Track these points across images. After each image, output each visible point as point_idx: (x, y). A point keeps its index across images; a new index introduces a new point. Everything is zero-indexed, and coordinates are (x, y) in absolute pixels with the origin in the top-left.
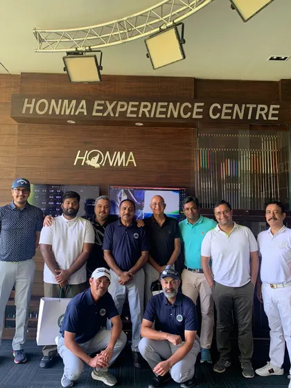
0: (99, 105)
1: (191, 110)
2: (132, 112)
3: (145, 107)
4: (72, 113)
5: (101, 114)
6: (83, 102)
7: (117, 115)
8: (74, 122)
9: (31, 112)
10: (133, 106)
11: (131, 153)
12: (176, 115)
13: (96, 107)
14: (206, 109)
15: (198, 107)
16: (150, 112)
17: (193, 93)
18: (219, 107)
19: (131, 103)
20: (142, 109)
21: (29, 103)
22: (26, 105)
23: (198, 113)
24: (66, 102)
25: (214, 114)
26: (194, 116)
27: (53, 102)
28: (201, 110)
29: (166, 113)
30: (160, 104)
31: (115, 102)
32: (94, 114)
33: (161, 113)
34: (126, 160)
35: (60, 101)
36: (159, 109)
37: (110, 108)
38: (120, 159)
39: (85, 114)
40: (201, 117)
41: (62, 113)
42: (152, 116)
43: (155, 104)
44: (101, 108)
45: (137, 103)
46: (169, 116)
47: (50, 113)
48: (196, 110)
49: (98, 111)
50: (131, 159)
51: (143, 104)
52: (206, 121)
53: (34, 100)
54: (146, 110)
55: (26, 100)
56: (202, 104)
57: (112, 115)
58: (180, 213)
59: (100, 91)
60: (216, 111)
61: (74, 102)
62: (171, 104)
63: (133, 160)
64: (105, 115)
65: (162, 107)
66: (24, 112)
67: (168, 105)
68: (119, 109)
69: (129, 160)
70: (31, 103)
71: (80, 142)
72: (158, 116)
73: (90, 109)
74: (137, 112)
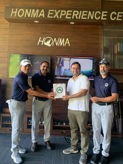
0: (51, 12)
1: (101, 15)
2: (68, 16)
3: (76, 13)
4: (37, 17)
5: (52, 17)
6: (43, 11)
7: (60, 18)
8: (38, 22)
9: (15, 16)
10: (69, 13)
11: (67, 39)
12: (92, 18)
13: (49, 13)
14: (109, 14)
15: (104, 14)
16: (78, 16)
17: (101, 7)
18: (116, 14)
19: (68, 11)
20: (74, 14)
21: (14, 11)
22: (12, 12)
23: (104, 17)
24: (34, 10)
25: (113, 18)
26: (102, 19)
27: (27, 10)
28: (106, 15)
29: (87, 17)
30: (84, 12)
31: (59, 11)
32: (48, 17)
33: (84, 16)
34: (65, 43)
35: (31, 10)
36: (83, 15)
37: (57, 13)
38: (61, 42)
39: (44, 17)
40: (106, 19)
41: (32, 17)
42: (79, 18)
43: (81, 12)
44: (52, 14)
45: (71, 11)
46: (88, 18)
47: (25, 16)
48: (103, 15)
49: (50, 15)
50: (67, 42)
51: (74, 11)
52: (109, 21)
53: (17, 9)
54: (76, 15)
55: (13, 9)
56: (107, 12)
57: (58, 17)
58: (93, 71)
59: (52, 6)
60: (114, 16)
61: (38, 11)
62: (90, 12)
63: (69, 43)
64: (54, 17)
65: (85, 13)
66: (11, 16)
67: (88, 12)
68: (61, 14)
69: (66, 43)
70: (15, 11)
71: (41, 33)
72: (82, 18)
73: (46, 14)
74: (71, 16)
